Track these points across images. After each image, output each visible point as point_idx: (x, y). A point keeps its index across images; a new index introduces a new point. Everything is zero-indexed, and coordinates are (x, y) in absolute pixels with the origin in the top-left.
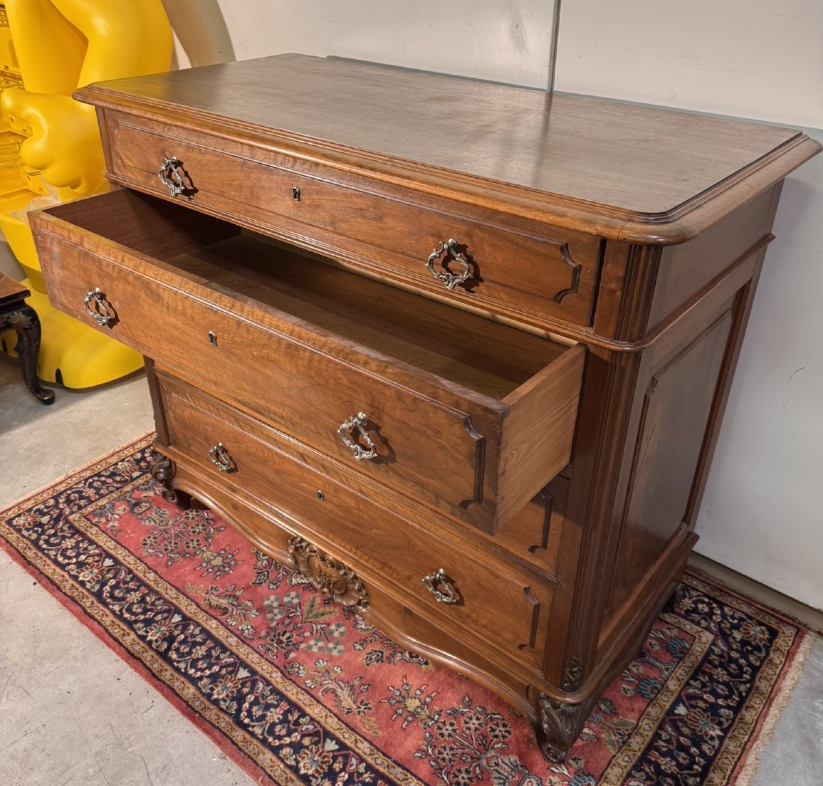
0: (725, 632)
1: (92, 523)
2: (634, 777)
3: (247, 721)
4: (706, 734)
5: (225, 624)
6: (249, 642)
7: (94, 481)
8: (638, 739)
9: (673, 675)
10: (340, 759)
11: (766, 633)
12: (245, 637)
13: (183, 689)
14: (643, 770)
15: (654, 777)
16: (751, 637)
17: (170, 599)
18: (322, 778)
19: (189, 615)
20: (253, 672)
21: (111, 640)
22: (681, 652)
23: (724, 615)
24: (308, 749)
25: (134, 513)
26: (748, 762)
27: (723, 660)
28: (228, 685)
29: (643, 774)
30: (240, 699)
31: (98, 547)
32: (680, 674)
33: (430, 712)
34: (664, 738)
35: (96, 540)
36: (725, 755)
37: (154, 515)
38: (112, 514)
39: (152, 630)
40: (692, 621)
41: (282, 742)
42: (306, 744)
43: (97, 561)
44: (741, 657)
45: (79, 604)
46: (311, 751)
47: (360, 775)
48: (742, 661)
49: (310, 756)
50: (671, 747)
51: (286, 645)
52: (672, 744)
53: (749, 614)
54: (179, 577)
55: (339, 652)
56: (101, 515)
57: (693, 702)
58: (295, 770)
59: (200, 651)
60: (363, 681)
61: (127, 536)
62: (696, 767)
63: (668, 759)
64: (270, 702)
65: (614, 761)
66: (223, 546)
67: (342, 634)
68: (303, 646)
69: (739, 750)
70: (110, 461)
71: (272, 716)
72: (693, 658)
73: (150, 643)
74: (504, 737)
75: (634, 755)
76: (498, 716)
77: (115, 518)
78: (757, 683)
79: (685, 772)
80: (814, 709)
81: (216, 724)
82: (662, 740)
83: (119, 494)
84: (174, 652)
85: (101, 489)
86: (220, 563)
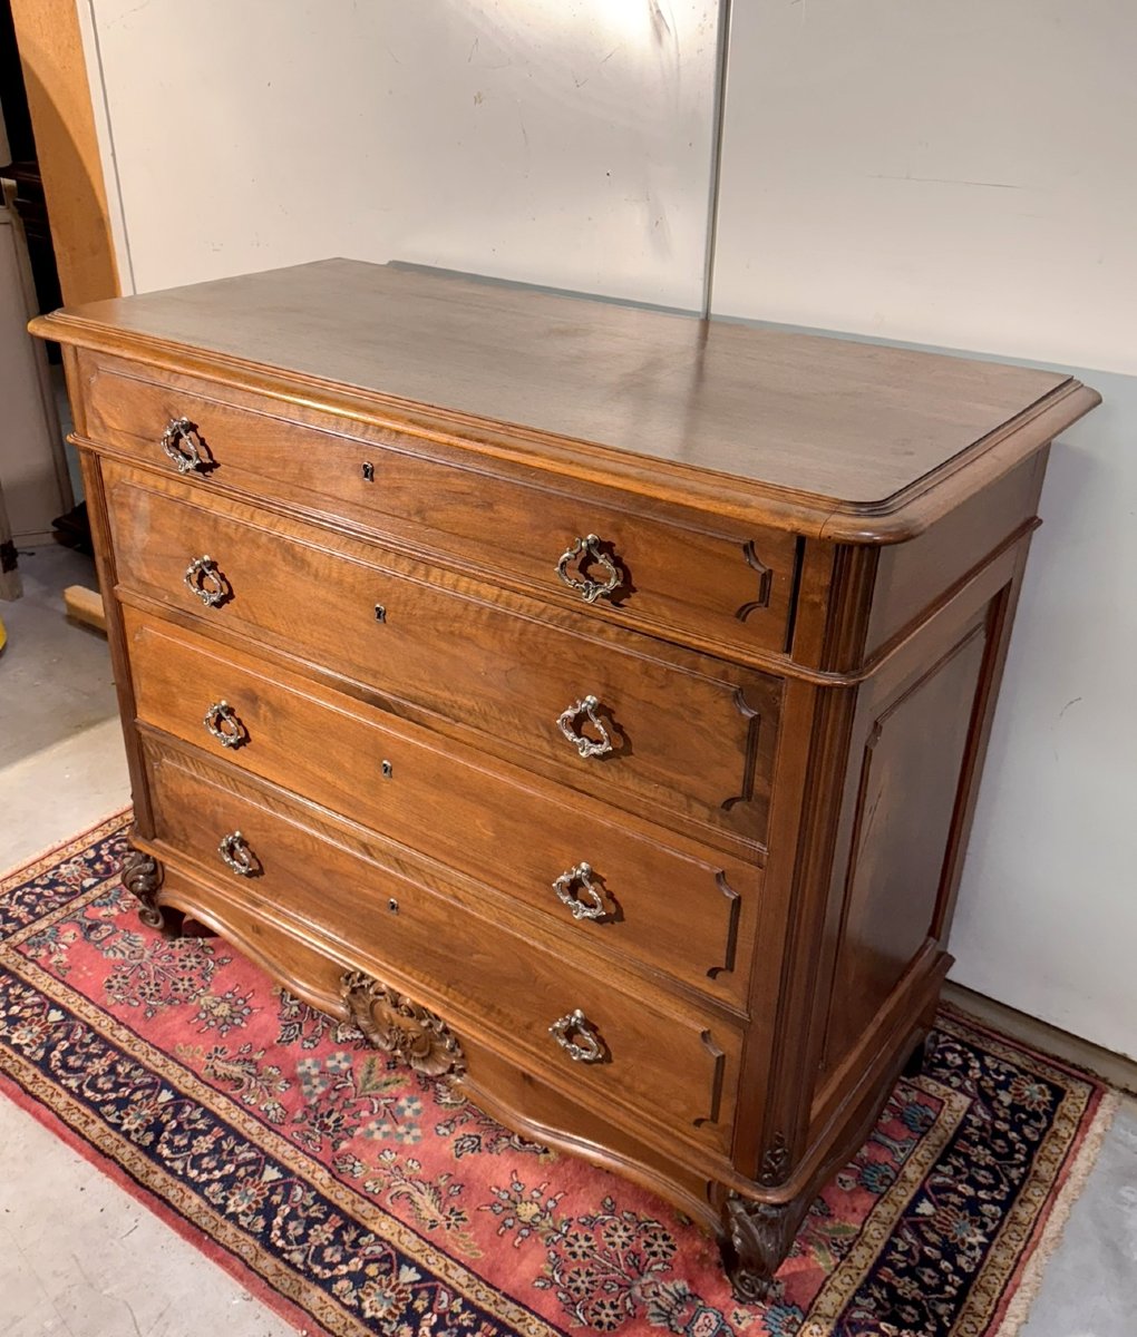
0: (987, 1094)
1: (25, 957)
2: (859, 1305)
3: (280, 1243)
4: (963, 1241)
5: (240, 1102)
6: (278, 1128)
7: (25, 894)
8: (864, 1251)
9: (912, 1157)
10: (424, 1294)
11: (1048, 1093)
12: (271, 1121)
13: (182, 1200)
14: (871, 1295)
15: (888, 1305)
16: (1025, 1099)
17: (153, 1068)
18: (399, 1323)
19: (184, 1090)
20: (286, 1172)
21: (68, 1131)
22: (923, 1125)
23: (984, 1069)
24: (375, 1282)
25: (90, 941)
26: (1024, 1280)
27: (984, 1134)
28: (250, 1192)
29: (872, 1299)
30: (268, 1211)
31: (38, 993)
32: (923, 1156)
33: (554, 1222)
34: (900, 1249)
35: (34, 983)
36: (990, 1270)
37: (122, 945)
38: (56, 943)
39: (128, 1114)
40: (938, 1079)
41: (336, 1272)
42: (371, 1274)
43: (38, 1015)
44: (1011, 1130)
45: (14, 1080)
46: (380, 1284)
47: (455, 1315)
48: (1013, 1135)
49: (378, 1291)
50: (910, 1261)
51: (334, 1131)
52: (913, 1258)
53: (1022, 1066)
54: (165, 1034)
55: (415, 1138)
56: (39, 945)
57: (943, 1196)
58: (358, 1311)
59: (204, 1144)
60: (453, 1180)
61: (81, 976)
62: (948, 1288)
63: (907, 1279)
64: (313, 1215)
65: (828, 1283)
66: (230, 987)
67: (417, 1112)
68: (359, 1131)
69: (1012, 1263)
70: (47, 862)
71: (317, 1236)
72: (941, 1132)
73: (127, 1134)
74: (665, 1254)
75: (858, 1274)
76: (655, 1225)
77: (61, 950)
78: (1035, 1166)
79: (934, 1296)
80: (1121, 1201)
81: (235, 1250)
82: (897, 1252)
83: (65, 912)
84: (165, 1146)
85: (36, 906)
86: (226, 1013)
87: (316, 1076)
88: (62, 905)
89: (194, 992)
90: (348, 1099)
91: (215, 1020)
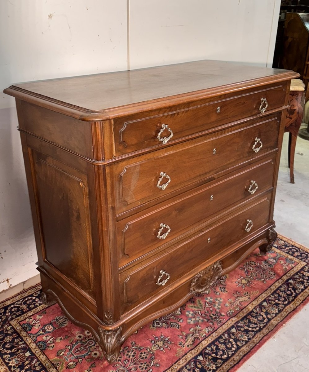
5: (205, 338)
33: (247, 278)
60: (235, 293)
66: (148, 341)
68: (218, 310)
73: (217, 367)
74: (255, 262)
76: (247, 262)
84: (223, 357)
86: (162, 342)
87: (195, 319)
89: (148, 352)
90: (206, 312)
91: (165, 345)
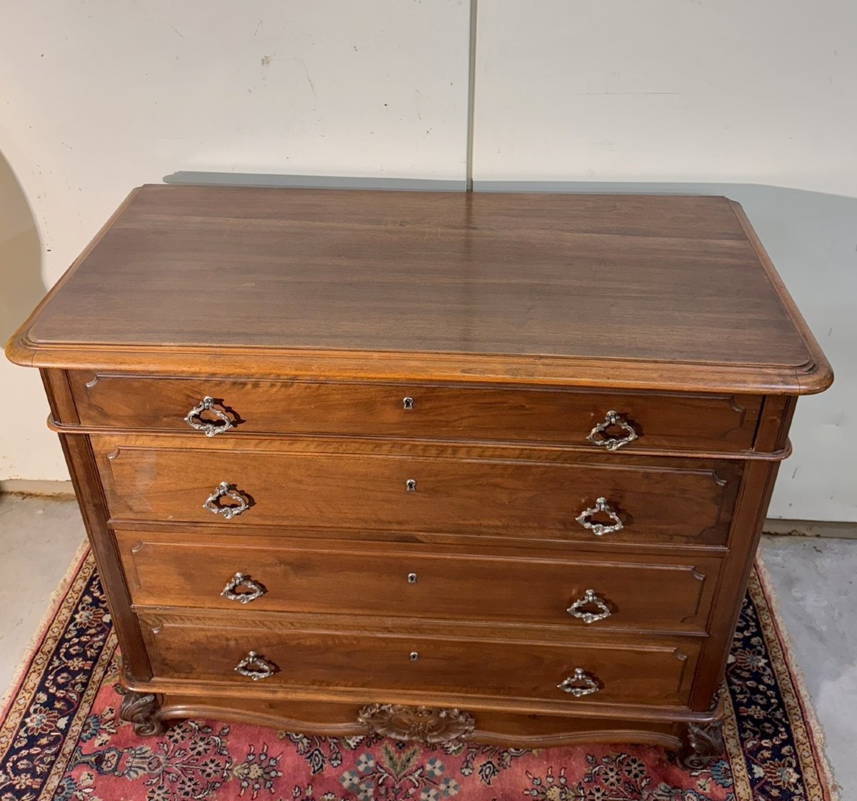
2: (746, 739)
4: (758, 668)
8: (725, 704)
14: (747, 729)
15: (756, 729)
25: (105, 773)
26: (795, 673)
29: (748, 732)
33: (573, 791)
34: (738, 692)
36: (781, 677)
37: (136, 762)
38: (80, 791)
50: (747, 695)
52: (746, 692)
55: (455, 787)
62: (773, 701)
63: (753, 707)
65: (724, 736)
66: (246, 749)
69: (785, 666)
70: (10, 724)
74: (641, 772)
75: (732, 720)
76: (623, 756)
78: (755, 602)
79: (770, 710)
80: (796, 600)
82: (738, 694)
83: (65, 760)
85: (34, 767)
86: (260, 772)
87: (360, 783)
88: (56, 754)
89: (223, 769)
90: (393, 787)
91: (257, 783)
